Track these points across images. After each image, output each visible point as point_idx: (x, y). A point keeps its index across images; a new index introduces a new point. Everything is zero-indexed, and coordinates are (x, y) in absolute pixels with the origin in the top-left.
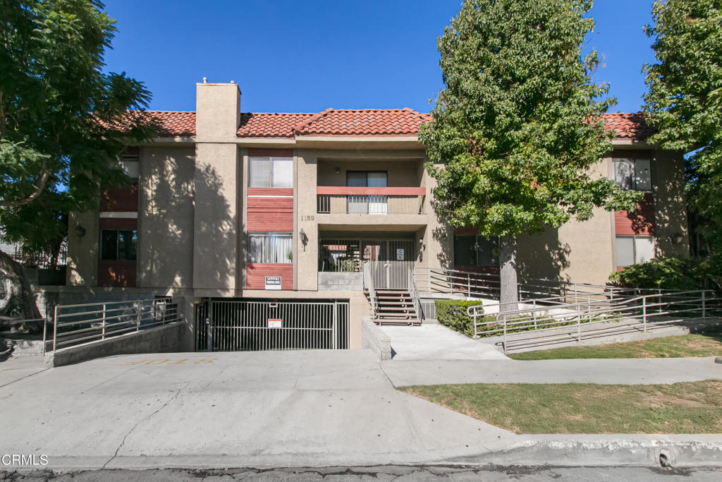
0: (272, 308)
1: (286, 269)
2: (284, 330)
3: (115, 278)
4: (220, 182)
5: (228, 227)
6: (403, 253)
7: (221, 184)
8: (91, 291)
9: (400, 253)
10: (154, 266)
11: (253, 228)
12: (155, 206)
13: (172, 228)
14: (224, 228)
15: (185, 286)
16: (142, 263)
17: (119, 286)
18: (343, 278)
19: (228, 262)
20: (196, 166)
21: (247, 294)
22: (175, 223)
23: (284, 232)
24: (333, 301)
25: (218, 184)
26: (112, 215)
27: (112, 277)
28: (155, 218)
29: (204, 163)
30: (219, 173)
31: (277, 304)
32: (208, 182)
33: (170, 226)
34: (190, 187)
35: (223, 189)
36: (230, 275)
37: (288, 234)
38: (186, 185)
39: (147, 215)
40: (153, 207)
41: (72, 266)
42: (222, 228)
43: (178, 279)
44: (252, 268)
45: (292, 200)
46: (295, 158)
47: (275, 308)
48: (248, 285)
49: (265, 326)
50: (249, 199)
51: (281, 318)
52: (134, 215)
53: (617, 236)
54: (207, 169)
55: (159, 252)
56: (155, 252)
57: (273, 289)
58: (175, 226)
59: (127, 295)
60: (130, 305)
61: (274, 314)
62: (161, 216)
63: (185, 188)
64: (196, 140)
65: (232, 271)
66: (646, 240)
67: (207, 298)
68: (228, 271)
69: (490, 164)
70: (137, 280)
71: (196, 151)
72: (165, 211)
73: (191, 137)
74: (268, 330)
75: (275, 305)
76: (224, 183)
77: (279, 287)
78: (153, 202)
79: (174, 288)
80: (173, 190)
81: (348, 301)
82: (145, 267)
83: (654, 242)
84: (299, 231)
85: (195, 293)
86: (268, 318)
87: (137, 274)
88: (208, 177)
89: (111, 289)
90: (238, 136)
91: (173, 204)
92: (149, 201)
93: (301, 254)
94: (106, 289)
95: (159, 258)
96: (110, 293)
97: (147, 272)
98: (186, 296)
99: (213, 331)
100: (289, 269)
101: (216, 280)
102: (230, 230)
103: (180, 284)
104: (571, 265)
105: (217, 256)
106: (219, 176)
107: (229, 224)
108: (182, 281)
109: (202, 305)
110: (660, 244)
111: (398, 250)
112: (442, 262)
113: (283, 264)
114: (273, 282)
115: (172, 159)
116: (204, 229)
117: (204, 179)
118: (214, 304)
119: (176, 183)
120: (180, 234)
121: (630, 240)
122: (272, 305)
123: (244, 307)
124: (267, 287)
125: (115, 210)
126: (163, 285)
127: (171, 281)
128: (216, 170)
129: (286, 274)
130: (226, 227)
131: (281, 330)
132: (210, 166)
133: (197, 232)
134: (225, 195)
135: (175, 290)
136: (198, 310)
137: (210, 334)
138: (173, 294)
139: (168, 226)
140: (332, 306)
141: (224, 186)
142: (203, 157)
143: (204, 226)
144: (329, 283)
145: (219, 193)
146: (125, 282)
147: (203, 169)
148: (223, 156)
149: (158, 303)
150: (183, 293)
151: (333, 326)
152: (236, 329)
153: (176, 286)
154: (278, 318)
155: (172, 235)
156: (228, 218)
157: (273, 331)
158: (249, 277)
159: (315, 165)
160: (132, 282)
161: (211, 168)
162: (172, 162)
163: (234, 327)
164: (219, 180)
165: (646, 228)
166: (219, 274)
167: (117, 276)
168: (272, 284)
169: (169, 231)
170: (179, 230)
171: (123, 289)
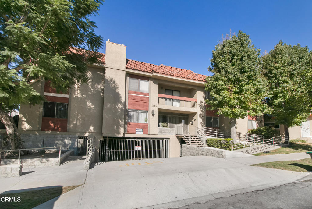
0: (137, 142)
1: (145, 126)
2: (142, 151)
3: (53, 127)
4: (117, 86)
5: (121, 106)
6: (184, 121)
7: (118, 87)
8: (36, 133)
9: (183, 121)
10: (78, 121)
11: (131, 108)
12: (79, 93)
13: (89, 104)
14: (119, 106)
15: (95, 132)
16: (71, 120)
17: (56, 131)
18: (168, 130)
19: (120, 121)
20: (105, 77)
21: (127, 135)
22: (91, 102)
23: (144, 110)
24: (163, 139)
25: (116, 87)
26: (52, 94)
27: (51, 126)
28: (80, 99)
29: (109, 77)
30: (117, 82)
31: (139, 140)
32: (111, 85)
33: (88, 103)
34: (99, 86)
35: (119, 90)
36: (121, 127)
37: (146, 111)
38: (97, 85)
39: (75, 97)
40: (78, 93)
41: (23, 119)
42: (118, 106)
43: (92, 128)
44: (130, 124)
45: (148, 98)
46: (150, 81)
47: (138, 142)
48: (128, 132)
49: (134, 149)
50: (129, 95)
51: (141, 146)
52: (67, 96)
53: (249, 120)
54: (111, 80)
55: (81, 115)
56: (79, 115)
57: (139, 134)
58: (91, 104)
59: (60, 135)
60: (62, 140)
61: (138, 144)
62: (83, 98)
63: (96, 87)
64: (106, 66)
65: (122, 125)
66: (254, 122)
67: (106, 137)
68: (120, 125)
69: (237, 96)
70: (68, 128)
71: (105, 71)
72: (85, 96)
73: (103, 64)
74: (135, 151)
75: (138, 140)
76: (119, 87)
77: (142, 133)
78: (78, 91)
79: (89, 132)
80: (90, 87)
81: (169, 139)
82: (73, 121)
83: (256, 122)
84: (151, 110)
85: (103, 135)
86: (135, 146)
87: (68, 125)
88: (111, 83)
89: (50, 132)
90: (127, 68)
91: (90, 93)
92: (76, 90)
93: (151, 120)
94: (46, 132)
95: (81, 118)
96: (49, 134)
97: (74, 124)
98: (96, 136)
99: (109, 152)
100: (146, 126)
101: (115, 129)
102: (122, 107)
103: (93, 131)
104: (238, 128)
105: (115, 118)
106: (117, 84)
107: (121, 105)
108: (94, 129)
109: (103, 140)
110: (258, 123)
111: (182, 120)
112: (202, 125)
113: (143, 124)
114: (139, 131)
115: (89, 72)
116: (108, 106)
117: (109, 84)
118: (109, 140)
119: (92, 83)
120: (93, 107)
121: (251, 121)
122: (137, 140)
123: (124, 141)
124: (137, 133)
125: (54, 92)
126: (83, 131)
127: (88, 129)
128: (115, 81)
129: (145, 127)
130: (120, 106)
131: (141, 151)
132: (112, 79)
133: (105, 107)
134: (119, 92)
135: (90, 133)
136: (101, 143)
137: (107, 154)
138: (89, 135)
139: (87, 103)
140: (162, 141)
141: (119, 88)
142: (109, 74)
143: (109, 105)
144: (163, 132)
145: (117, 91)
146: (60, 129)
147: (109, 80)
148: (119, 75)
149: (79, 139)
150: (94, 135)
151: (163, 149)
152: (120, 151)
153: (90, 132)
154: (140, 146)
155: (89, 107)
156: (121, 102)
157: (138, 151)
158: (129, 128)
159: (158, 85)
160: (64, 129)
161: (113, 80)
162: (90, 74)
163: (119, 150)
164: (117, 85)
165: (255, 118)
166: (116, 126)
167: (55, 126)
168: (139, 132)
169: (87, 106)
170: (93, 105)
171: (58, 132)
